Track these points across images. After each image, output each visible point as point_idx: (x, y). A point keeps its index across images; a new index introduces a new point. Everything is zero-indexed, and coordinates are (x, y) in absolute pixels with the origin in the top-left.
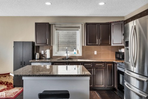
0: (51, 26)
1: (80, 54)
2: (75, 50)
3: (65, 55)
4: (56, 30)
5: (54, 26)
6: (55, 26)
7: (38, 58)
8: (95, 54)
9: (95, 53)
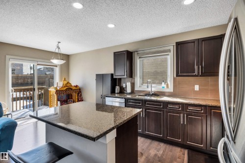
0: (133, 53)
1: (171, 89)
2: (163, 83)
3: (149, 89)
4: (140, 58)
5: (136, 53)
6: (138, 53)
7: (119, 92)
8: (196, 90)
9: (197, 88)
